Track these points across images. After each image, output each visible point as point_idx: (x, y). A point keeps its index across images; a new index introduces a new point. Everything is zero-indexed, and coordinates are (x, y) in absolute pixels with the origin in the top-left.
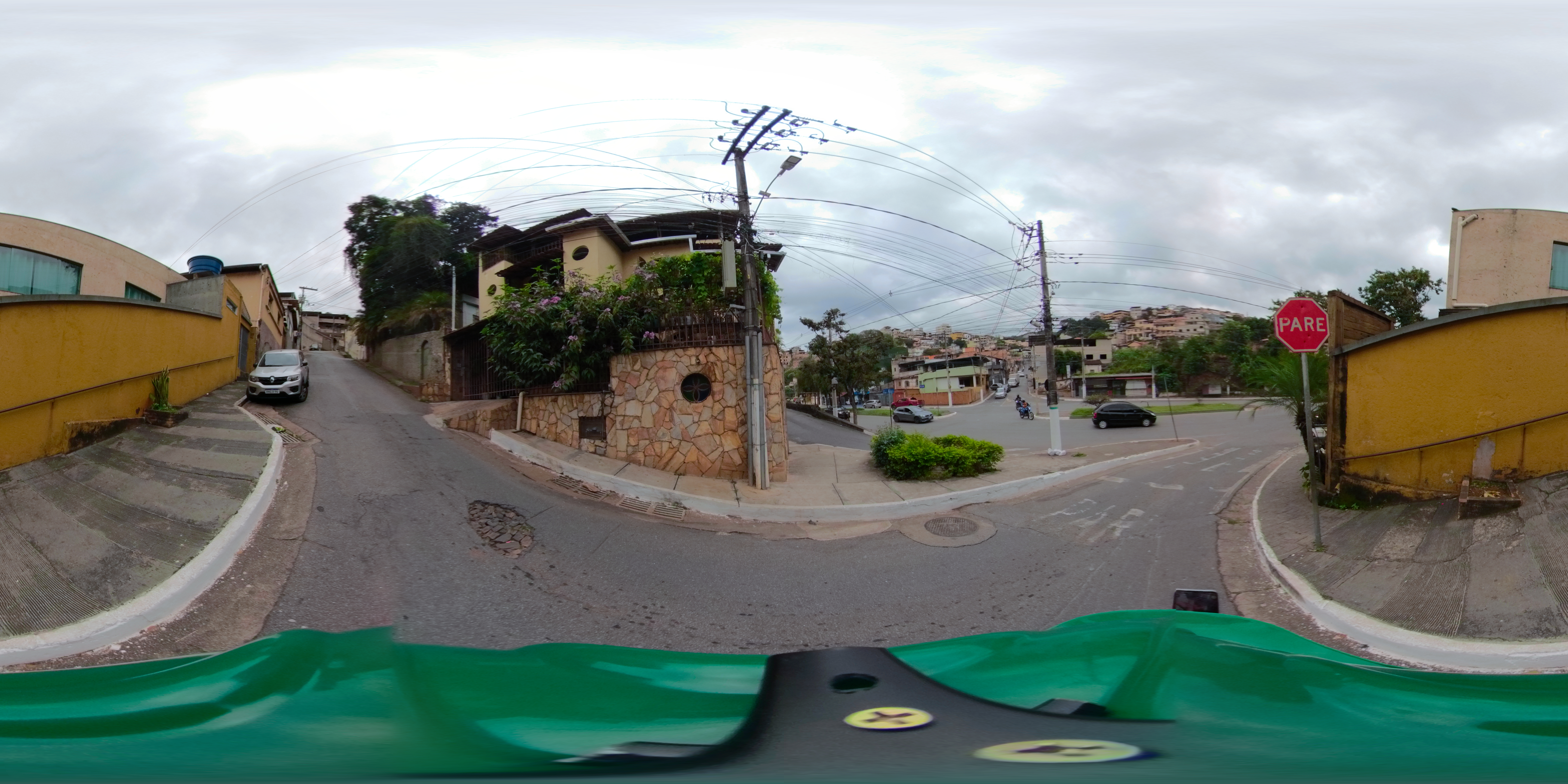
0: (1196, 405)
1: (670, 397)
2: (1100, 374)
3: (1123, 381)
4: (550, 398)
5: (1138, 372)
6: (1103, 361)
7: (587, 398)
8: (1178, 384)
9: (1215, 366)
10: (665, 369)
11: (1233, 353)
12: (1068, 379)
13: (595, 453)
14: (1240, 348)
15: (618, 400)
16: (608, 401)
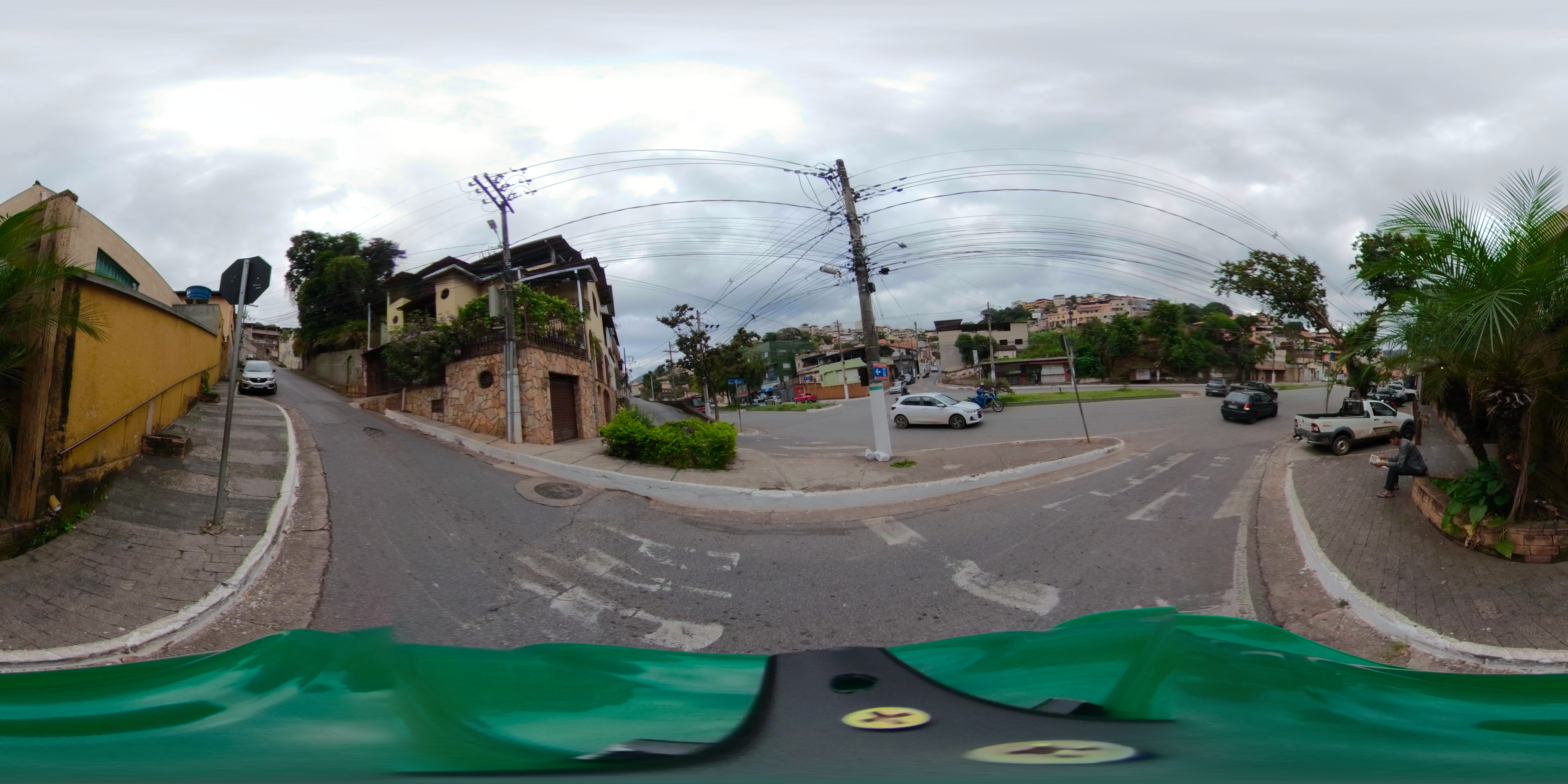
0: (1121, 390)
1: (472, 386)
2: (1013, 359)
3: (1038, 366)
4: (418, 391)
5: (1055, 356)
6: (1019, 347)
7: (435, 389)
8: (1101, 368)
9: (1143, 349)
10: (470, 370)
11: (1163, 334)
12: (977, 366)
13: (438, 420)
14: (1172, 328)
15: (449, 389)
16: (444, 391)
